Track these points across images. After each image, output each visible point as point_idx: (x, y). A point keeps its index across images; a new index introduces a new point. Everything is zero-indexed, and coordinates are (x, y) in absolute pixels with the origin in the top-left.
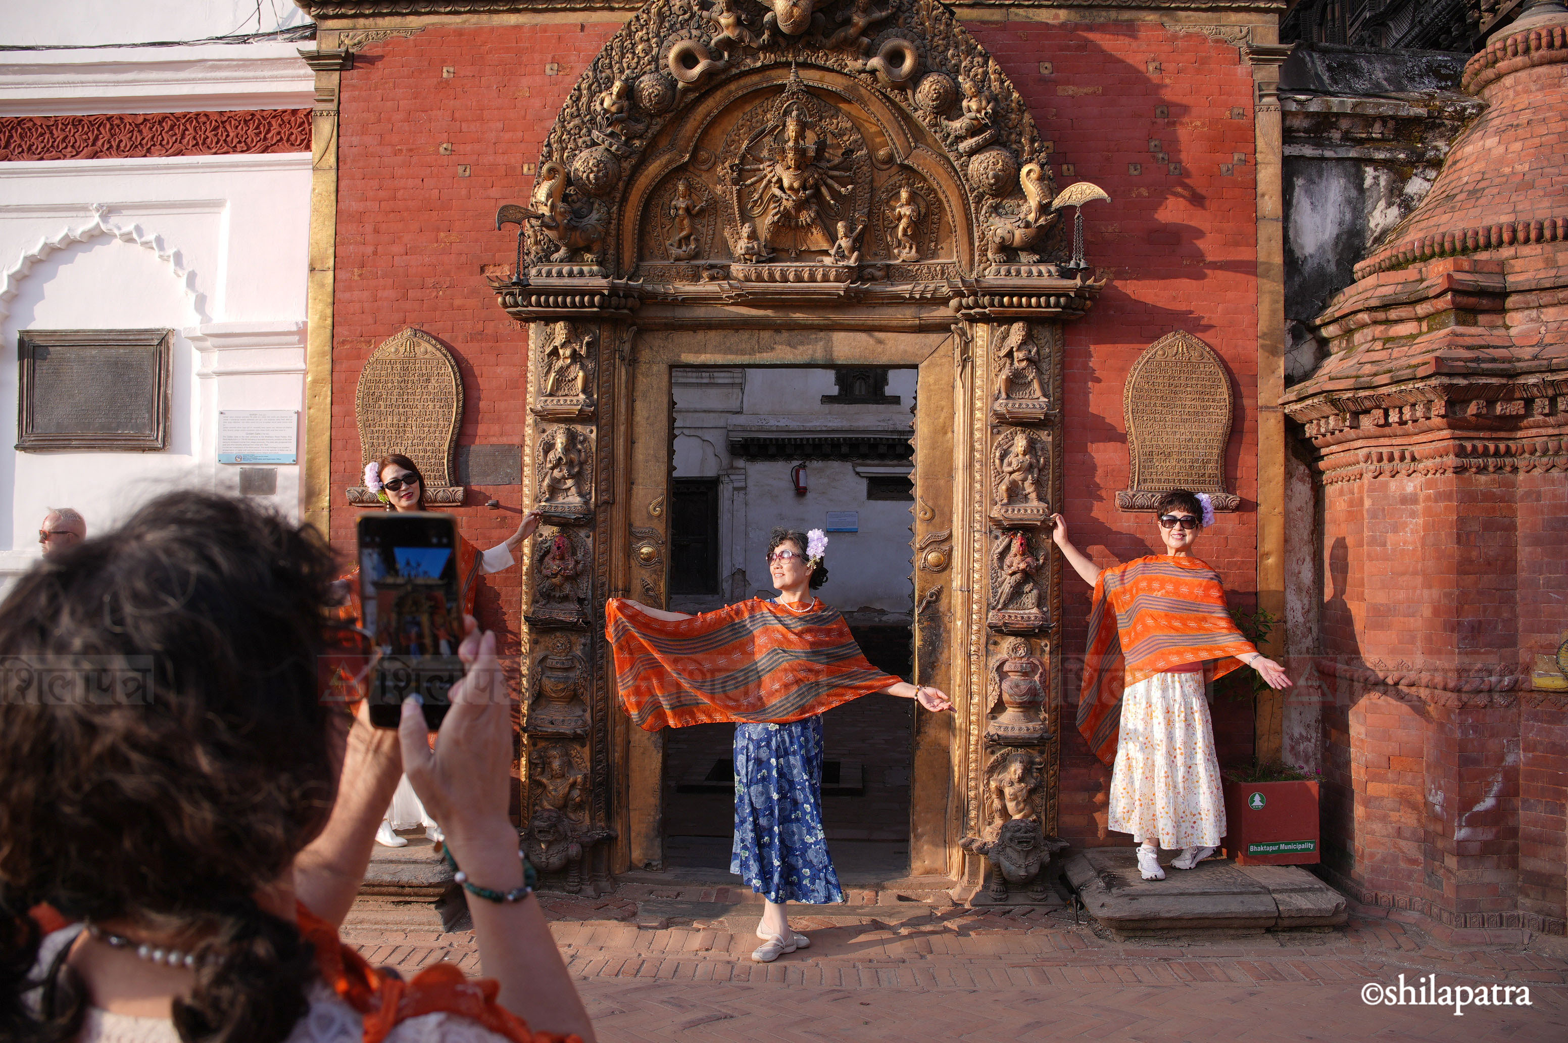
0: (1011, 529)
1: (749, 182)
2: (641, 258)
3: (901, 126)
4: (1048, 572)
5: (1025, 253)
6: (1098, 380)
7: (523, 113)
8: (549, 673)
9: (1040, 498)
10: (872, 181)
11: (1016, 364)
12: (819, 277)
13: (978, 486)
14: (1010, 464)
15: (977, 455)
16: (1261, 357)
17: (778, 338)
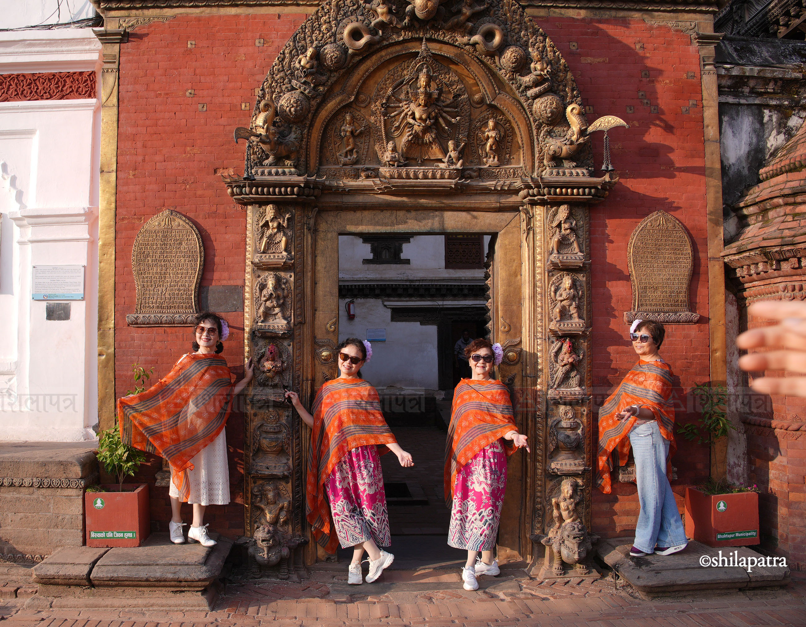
0: (561, 337)
1: (393, 114)
2: (321, 164)
3: (490, 80)
4: (585, 364)
5: (567, 161)
6: (612, 242)
7: (241, 70)
8: (264, 435)
9: (580, 317)
10: (470, 115)
11: (563, 231)
12: (438, 176)
13: (539, 310)
14: (561, 295)
15: (539, 290)
16: (709, 226)
17: (409, 215)
